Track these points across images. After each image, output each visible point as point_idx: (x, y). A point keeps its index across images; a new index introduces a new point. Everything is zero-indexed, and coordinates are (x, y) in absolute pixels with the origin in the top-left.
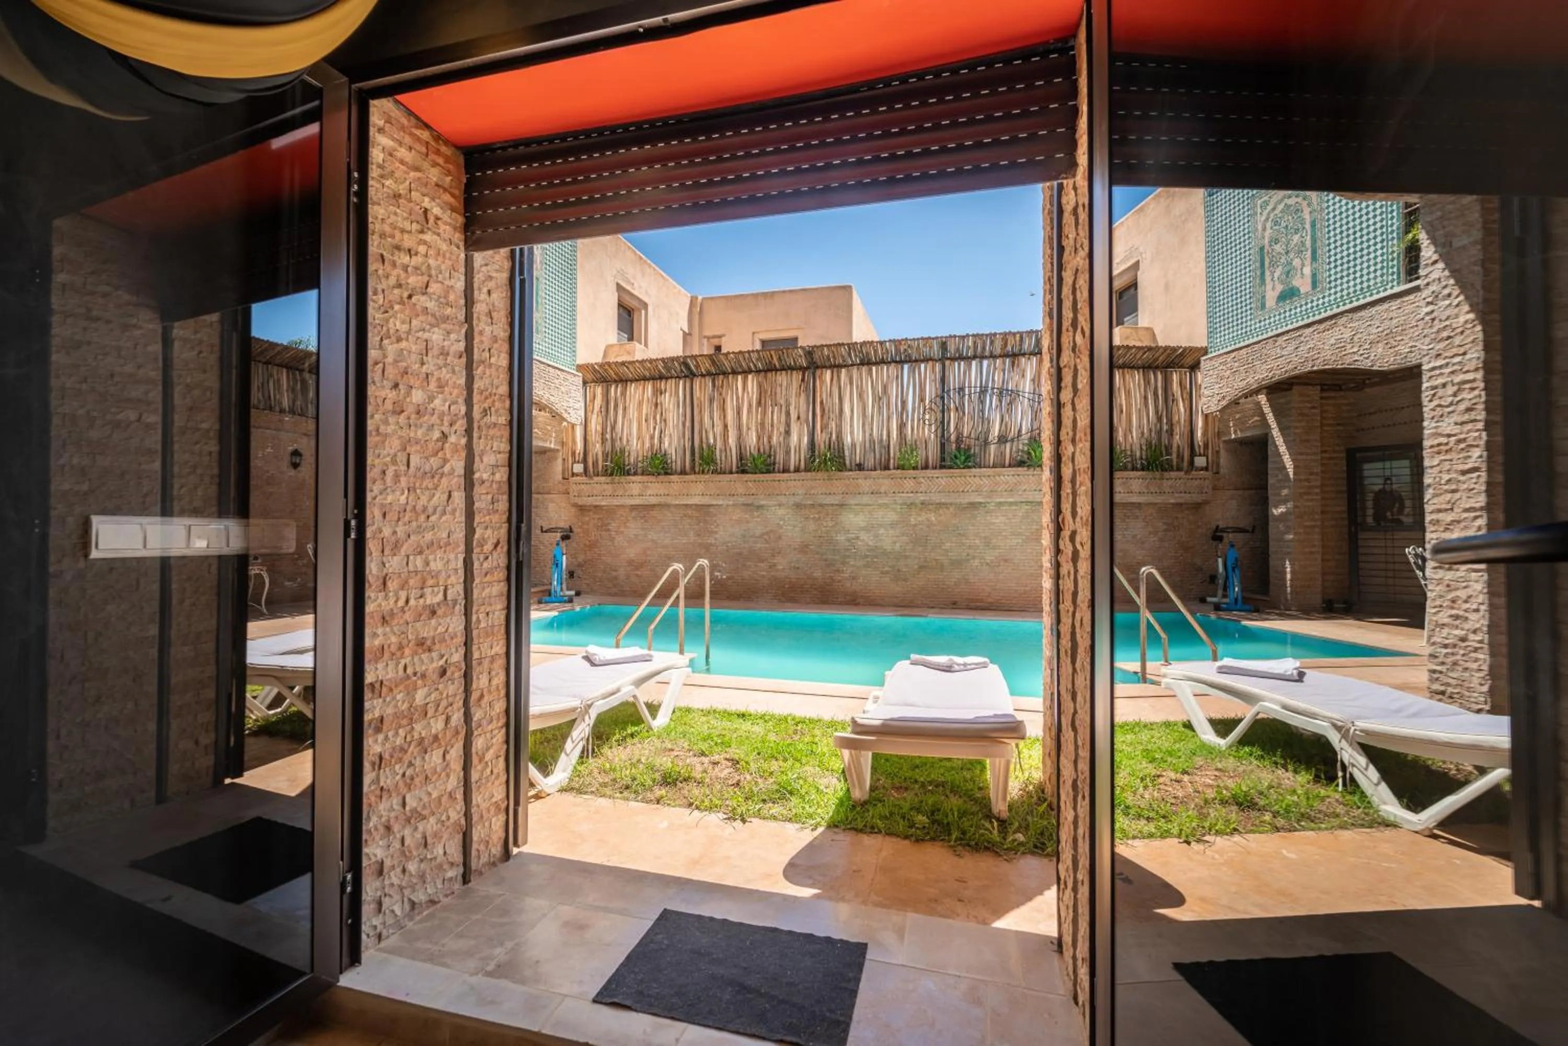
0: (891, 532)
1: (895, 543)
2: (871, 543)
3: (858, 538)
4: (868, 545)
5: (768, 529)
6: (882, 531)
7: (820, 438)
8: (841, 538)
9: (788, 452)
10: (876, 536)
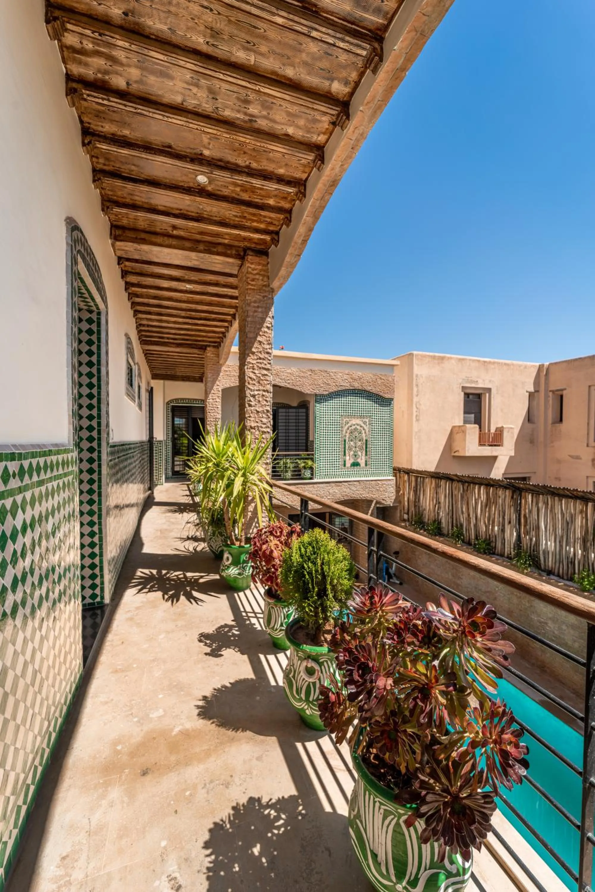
0: (572, 632)
1: (575, 641)
2: (556, 632)
3: (546, 623)
4: (554, 633)
5: (489, 589)
6: (564, 627)
7: (526, 540)
8: (535, 618)
9: (503, 544)
10: (560, 628)
